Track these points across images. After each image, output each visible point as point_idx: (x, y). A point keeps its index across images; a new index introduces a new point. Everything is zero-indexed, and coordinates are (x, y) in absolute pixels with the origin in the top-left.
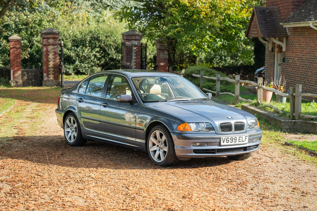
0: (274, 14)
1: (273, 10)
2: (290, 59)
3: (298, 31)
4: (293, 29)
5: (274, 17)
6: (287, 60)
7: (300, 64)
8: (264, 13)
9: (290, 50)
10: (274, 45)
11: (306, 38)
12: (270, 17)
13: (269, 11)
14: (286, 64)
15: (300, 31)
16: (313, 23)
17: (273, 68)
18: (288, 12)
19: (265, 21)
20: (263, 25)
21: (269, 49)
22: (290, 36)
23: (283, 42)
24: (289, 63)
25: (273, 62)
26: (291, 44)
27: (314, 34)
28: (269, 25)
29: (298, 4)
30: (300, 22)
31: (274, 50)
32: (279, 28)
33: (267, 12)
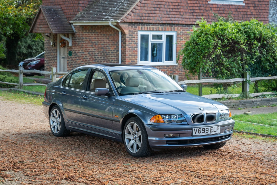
0: (59, 13)
1: (56, 9)
2: (78, 52)
3: (88, 29)
4: (80, 27)
5: (59, 15)
6: (74, 54)
7: (91, 57)
8: (50, 12)
9: (78, 45)
10: (56, 40)
11: (98, 35)
12: (56, 15)
13: (54, 11)
14: (73, 57)
15: (90, 29)
16: (112, 23)
17: (56, 61)
18: (73, 12)
19: (53, 19)
20: (52, 22)
21: (50, 44)
22: (76, 32)
23: (69, 38)
24: (78, 56)
25: (56, 55)
26: (79, 40)
27: (108, 32)
28: (57, 22)
29: (84, 5)
30: (96, 21)
31: (56, 45)
32: (66, 26)
33: (52, 10)
